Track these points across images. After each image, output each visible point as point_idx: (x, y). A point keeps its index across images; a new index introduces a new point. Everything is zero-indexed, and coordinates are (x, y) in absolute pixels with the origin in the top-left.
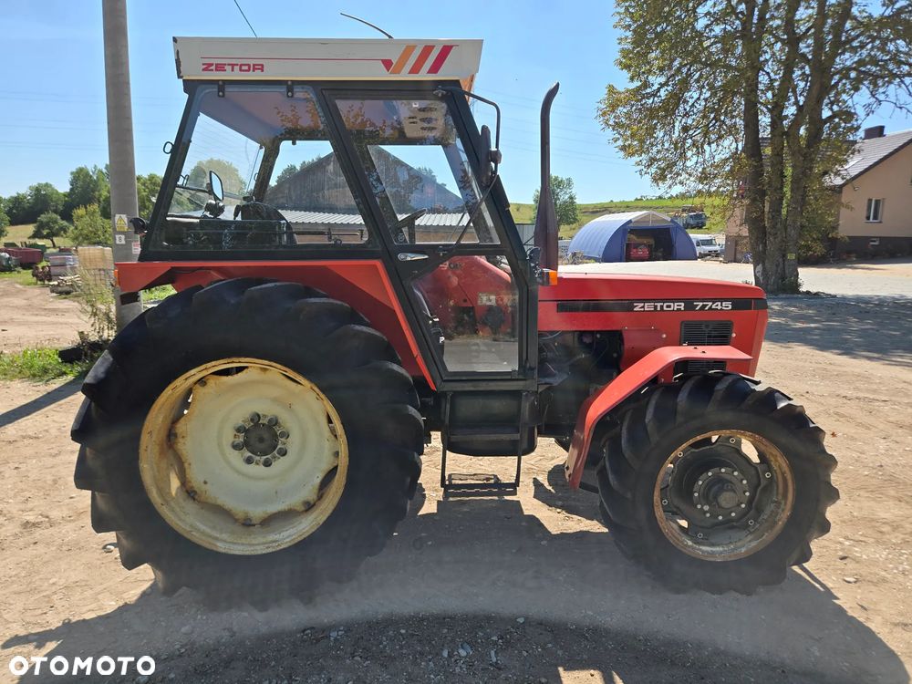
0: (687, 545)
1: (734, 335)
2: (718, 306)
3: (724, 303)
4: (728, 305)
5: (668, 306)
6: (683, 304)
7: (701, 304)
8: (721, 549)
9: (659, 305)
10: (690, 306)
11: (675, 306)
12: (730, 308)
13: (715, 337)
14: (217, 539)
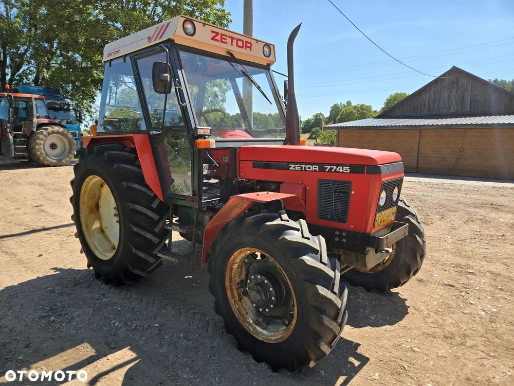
0: (248, 322)
1: (353, 193)
2: (340, 169)
3: (344, 167)
4: (347, 169)
5: (309, 168)
6: (317, 167)
7: (329, 167)
8: (267, 333)
9: (303, 166)
10: (322, 169)
11: (313, 168)
12: (349, 171)
13: (339, 192)
14: (97, 250)
